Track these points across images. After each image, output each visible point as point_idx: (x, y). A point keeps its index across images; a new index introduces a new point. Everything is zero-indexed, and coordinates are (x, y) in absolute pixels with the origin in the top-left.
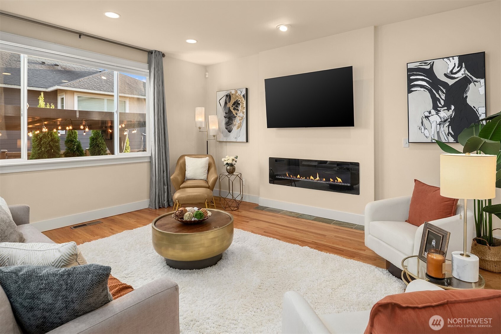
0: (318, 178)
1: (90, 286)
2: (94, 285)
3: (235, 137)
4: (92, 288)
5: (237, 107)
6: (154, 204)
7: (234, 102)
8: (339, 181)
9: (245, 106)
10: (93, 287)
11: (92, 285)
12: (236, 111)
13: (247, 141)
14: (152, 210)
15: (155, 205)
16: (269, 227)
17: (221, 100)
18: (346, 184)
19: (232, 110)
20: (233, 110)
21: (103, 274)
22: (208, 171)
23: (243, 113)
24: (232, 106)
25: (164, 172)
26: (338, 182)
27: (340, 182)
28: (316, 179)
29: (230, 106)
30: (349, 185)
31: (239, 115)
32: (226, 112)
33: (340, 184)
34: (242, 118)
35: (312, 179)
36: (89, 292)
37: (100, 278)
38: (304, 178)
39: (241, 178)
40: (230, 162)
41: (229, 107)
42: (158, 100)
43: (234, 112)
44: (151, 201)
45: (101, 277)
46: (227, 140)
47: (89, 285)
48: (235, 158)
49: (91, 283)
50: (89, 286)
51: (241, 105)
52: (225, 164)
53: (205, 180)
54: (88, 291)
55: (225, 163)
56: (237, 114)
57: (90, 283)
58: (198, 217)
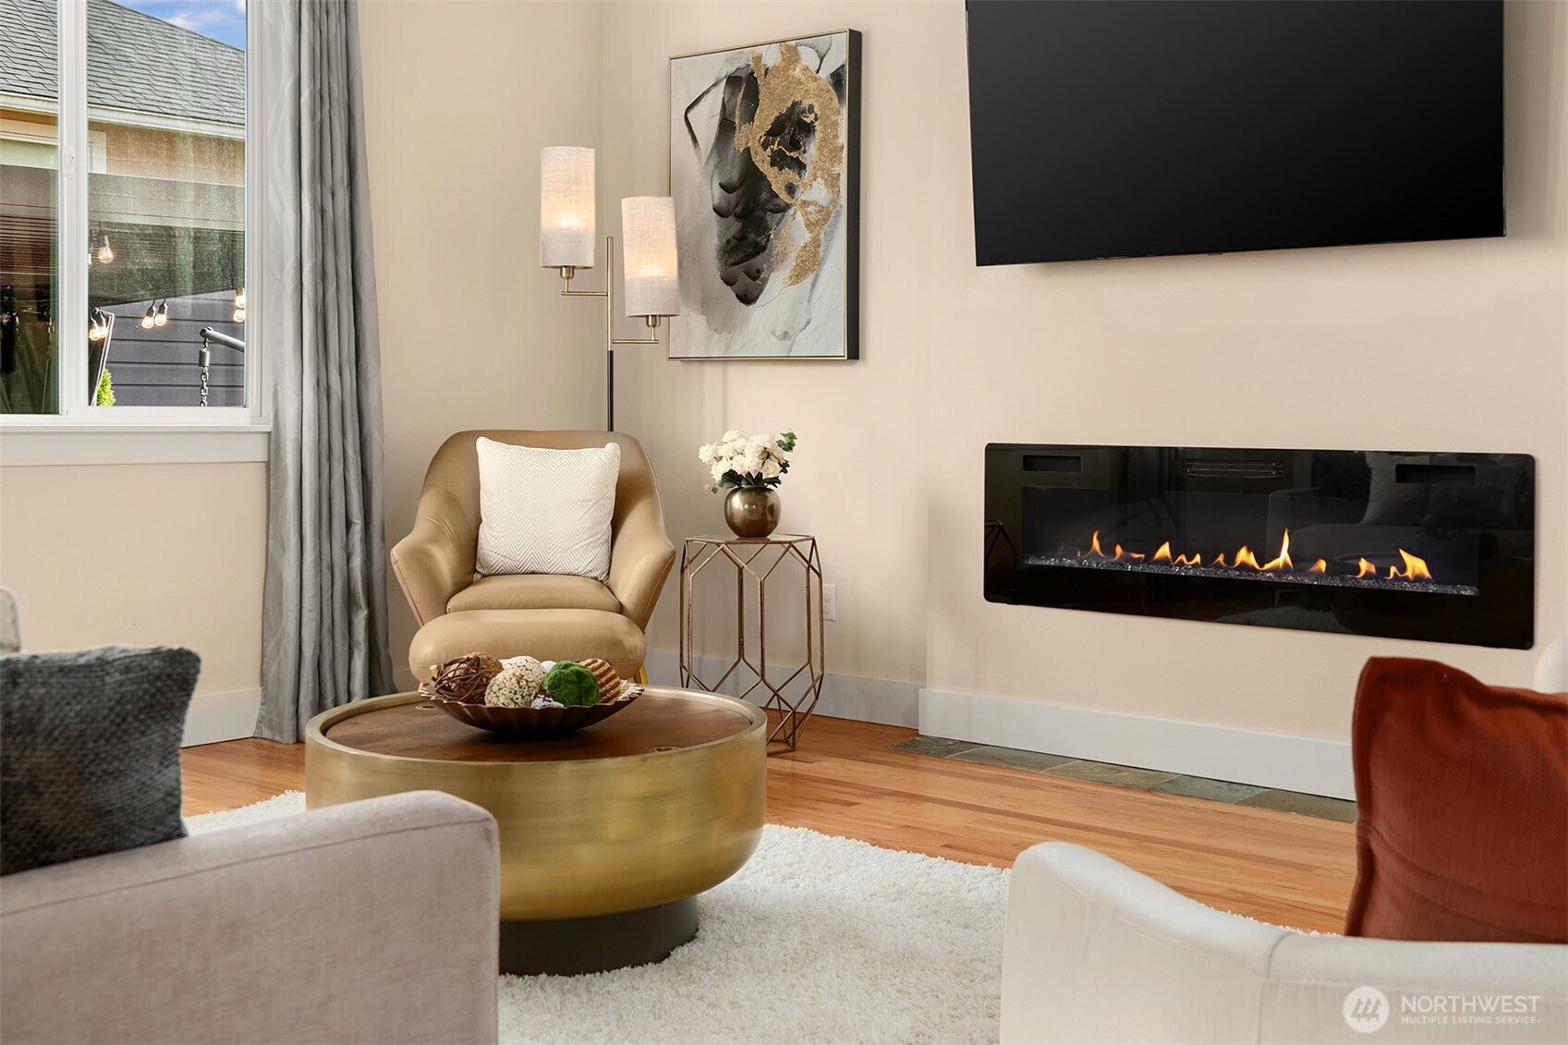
0: (1284, 557)
1: (112, 722)
2: (130, 719)
3: (779, 333)
4: (119, 734)
5: (795, 145)
6: (289, 710)
7: (778, 118)
8: (1409, 573)
9: (843, 139)
10: (124, 727)
11: (118, 721)
12: (789, 175)
13: (854, 352)
14: (277, 745)
15: (298, 719)
16: (979, 826)
17: (696, 109)
18: (1449, 590)
19: (765, 168)
20: (772, 165)
21: (169, 676)
22: (616, 524)
23: (832, 182)
24: (765, 146)
25: (348, 524)
26: (1406, 579)
27: (1418, 579)
28: (1267, 566)
29: (755, 147)
30: (1467, 592)
31: (802, 195)
32: (725, 180)
33: (1418, 588)
34: (825, 214)
35: (1244, 566)
36: (109, 747)
37: (153, 690)
38: (1198, 558)
39: (814, 563)
40: (747, 464)
41: (747, 150)
42: (320, 98)
43: (777, 179)
44: (267, 699)
45: (159, 690)
46: (728, 347)
47: (105, 718)
48: (780, 443)
49: (118, 709)
50: (107, 723)
51: (818, 135)
52: (718, 478)
53: (596, 579)
54: (102, 742)
55: (718, 472)
56: (791, 189)
57: (111, 709)
58: (567, 695)
